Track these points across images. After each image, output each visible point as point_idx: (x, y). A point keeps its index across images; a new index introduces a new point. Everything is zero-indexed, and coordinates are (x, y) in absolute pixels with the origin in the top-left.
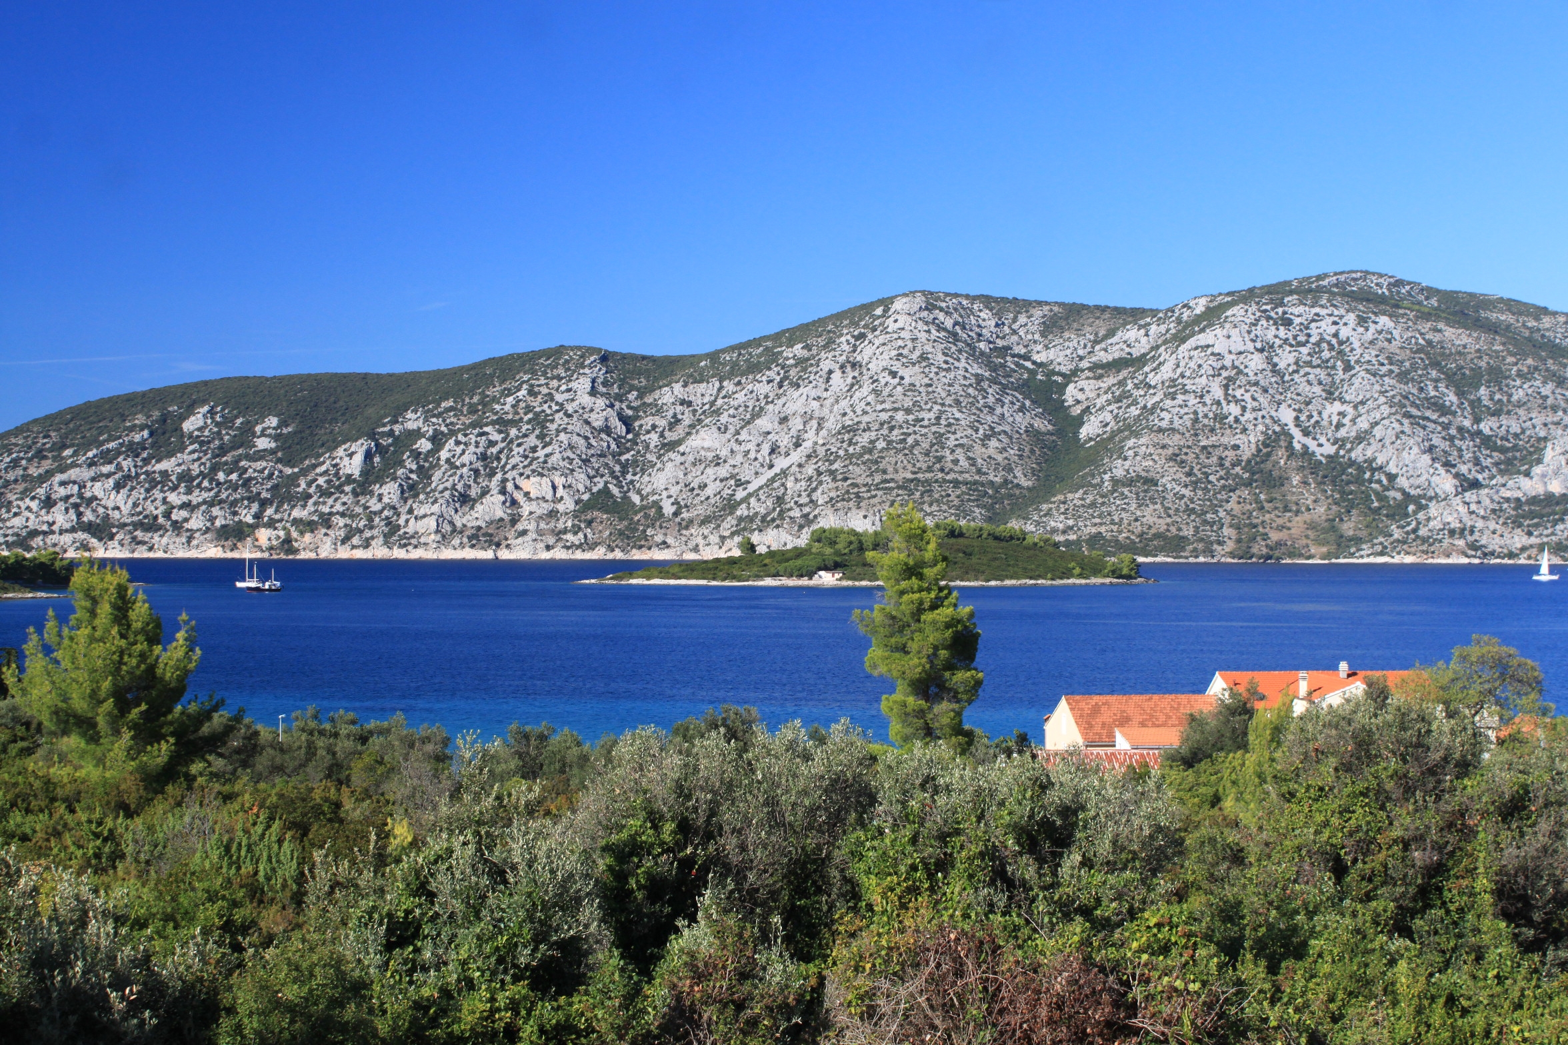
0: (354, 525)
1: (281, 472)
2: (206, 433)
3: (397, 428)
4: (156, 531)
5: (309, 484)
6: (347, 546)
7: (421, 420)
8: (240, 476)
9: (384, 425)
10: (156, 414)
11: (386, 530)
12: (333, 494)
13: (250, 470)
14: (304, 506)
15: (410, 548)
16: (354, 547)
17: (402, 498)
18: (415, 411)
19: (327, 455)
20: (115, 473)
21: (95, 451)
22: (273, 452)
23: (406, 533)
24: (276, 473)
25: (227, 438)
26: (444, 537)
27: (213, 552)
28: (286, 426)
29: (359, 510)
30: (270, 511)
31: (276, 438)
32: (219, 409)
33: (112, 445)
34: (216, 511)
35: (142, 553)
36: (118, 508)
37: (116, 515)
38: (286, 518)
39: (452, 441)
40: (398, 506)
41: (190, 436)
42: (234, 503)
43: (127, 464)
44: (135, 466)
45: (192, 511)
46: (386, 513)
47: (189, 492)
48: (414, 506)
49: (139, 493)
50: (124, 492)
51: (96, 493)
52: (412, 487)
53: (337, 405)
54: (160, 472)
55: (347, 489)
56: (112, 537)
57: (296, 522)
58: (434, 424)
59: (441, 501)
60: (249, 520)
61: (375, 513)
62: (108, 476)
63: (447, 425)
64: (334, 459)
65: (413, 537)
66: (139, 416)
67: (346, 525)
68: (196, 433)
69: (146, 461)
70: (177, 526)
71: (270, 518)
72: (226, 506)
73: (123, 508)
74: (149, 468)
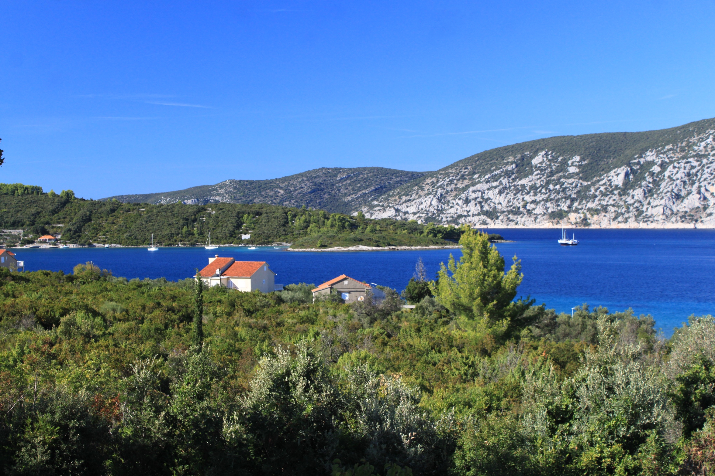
0: (619, 211)
1: (581, 184)
2: (544, 165)
3: (642, 161)
4: (519, 214)
5: (596, 190)
6: (616, 222)
7: (655, 156)
8: (561, 186)
9: (635, 159)
10: (519, 156)
11: (636, 213)
12: (608, 195)
13: (566, 184)
14: (593, 202)
15: (649, 223)
16: (619, 222)
17: (644, 196)
18: (652, 151)
19: (605, 175)
20: (499, 186)
21: (489, 175)
22: (577, 174)
23: (646, 215)
24: (579, 185)
25: (554, 167)
26: (667, 217)
27: (547, 225)
28: (584, 160)
29: (622, 203)
30: (576, 204)
31: (579, 167)
32: (550, 153)
33: (497, 172)
34: (549, 204)
35: (512, 226)
36: (500, 203)
37: (499, 207)
38: (584, 207)
39: (671, 167)
40: (642, 201)
41: (536, 167)
42: (558, 201)
43: (505, 181)
44: (509, 182)
45: (537, 204)
46: (636, 205)
47: (535, 195)
48: (651, 201)
49: (511, 196)
50: (503, 195)
51: (490, 196)
52: (650, 191)
53: (611, 149)
54: (521, 185)
55: (616, 192)
56: (497, 218)
57: (589, 210)
58: (661, 158)
59: (665, 198)
60: (566, 209)
61: (630, 205)
62: (495, 187)
63: (668, 158)
64: (609, 177)
65: (650, 217)
66: (511, 157)
67: (615, 211)
68: (539, 165)
69: (514, 180)
70: (529, 212)
71: (576, 208)
72: (554, 202)
73: (503, 203)
74: (515, 183)
